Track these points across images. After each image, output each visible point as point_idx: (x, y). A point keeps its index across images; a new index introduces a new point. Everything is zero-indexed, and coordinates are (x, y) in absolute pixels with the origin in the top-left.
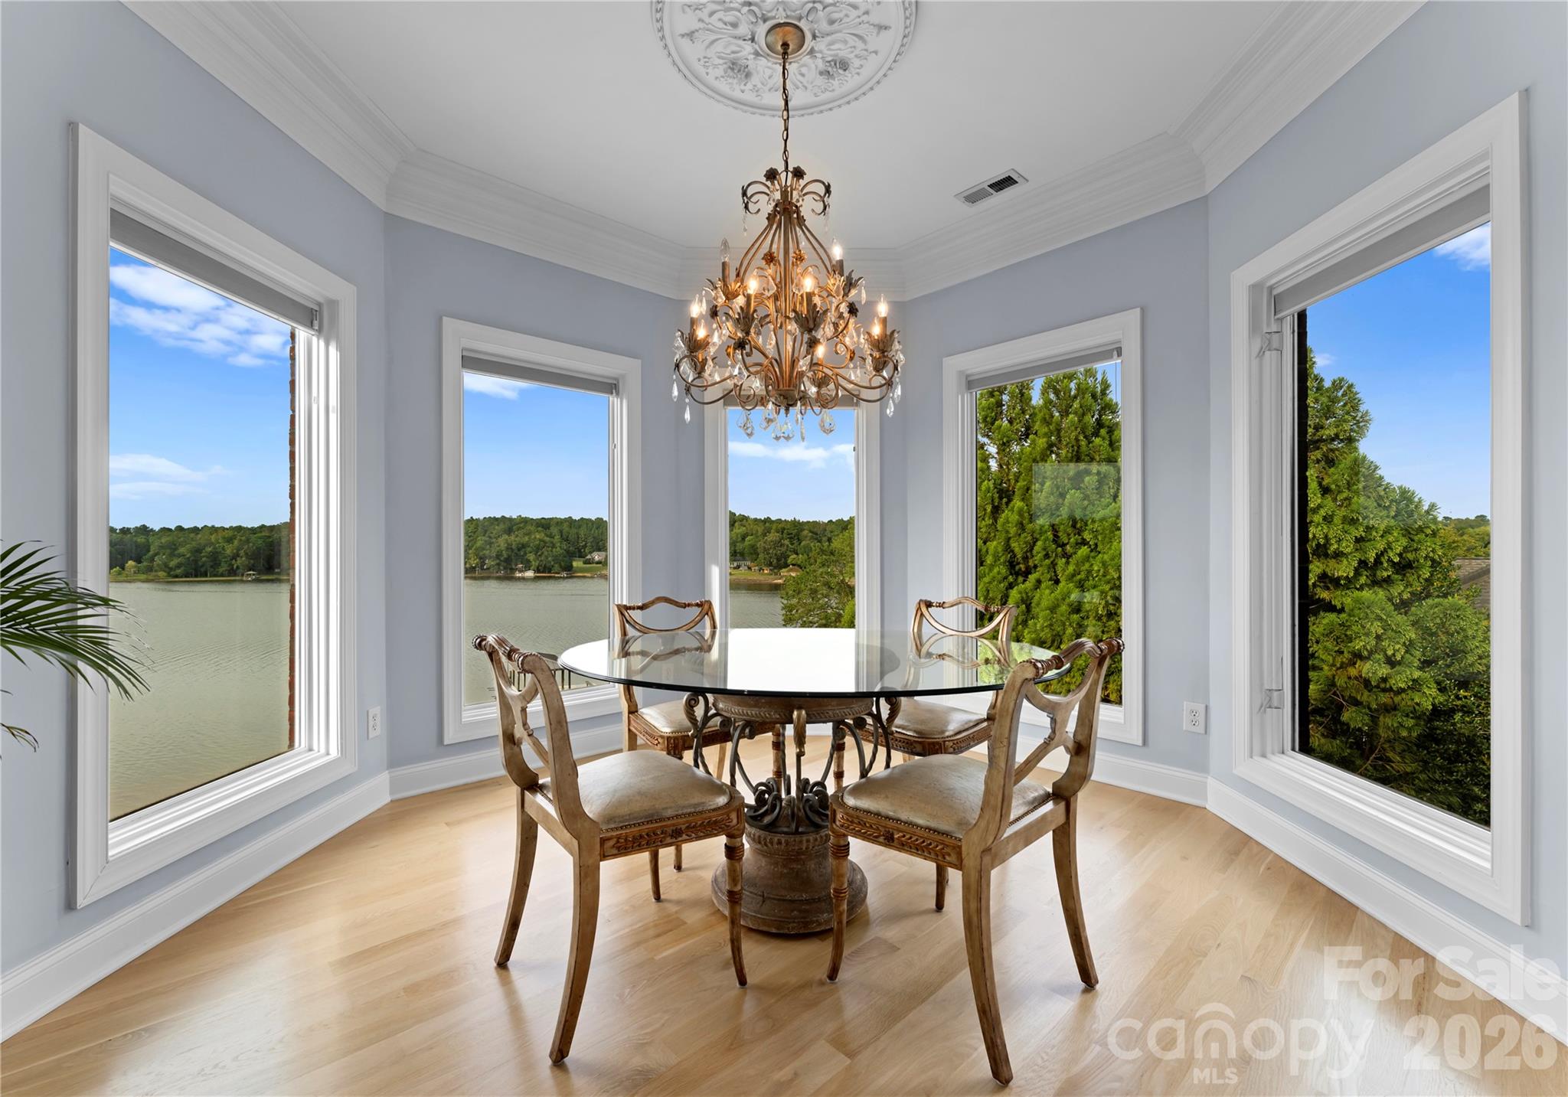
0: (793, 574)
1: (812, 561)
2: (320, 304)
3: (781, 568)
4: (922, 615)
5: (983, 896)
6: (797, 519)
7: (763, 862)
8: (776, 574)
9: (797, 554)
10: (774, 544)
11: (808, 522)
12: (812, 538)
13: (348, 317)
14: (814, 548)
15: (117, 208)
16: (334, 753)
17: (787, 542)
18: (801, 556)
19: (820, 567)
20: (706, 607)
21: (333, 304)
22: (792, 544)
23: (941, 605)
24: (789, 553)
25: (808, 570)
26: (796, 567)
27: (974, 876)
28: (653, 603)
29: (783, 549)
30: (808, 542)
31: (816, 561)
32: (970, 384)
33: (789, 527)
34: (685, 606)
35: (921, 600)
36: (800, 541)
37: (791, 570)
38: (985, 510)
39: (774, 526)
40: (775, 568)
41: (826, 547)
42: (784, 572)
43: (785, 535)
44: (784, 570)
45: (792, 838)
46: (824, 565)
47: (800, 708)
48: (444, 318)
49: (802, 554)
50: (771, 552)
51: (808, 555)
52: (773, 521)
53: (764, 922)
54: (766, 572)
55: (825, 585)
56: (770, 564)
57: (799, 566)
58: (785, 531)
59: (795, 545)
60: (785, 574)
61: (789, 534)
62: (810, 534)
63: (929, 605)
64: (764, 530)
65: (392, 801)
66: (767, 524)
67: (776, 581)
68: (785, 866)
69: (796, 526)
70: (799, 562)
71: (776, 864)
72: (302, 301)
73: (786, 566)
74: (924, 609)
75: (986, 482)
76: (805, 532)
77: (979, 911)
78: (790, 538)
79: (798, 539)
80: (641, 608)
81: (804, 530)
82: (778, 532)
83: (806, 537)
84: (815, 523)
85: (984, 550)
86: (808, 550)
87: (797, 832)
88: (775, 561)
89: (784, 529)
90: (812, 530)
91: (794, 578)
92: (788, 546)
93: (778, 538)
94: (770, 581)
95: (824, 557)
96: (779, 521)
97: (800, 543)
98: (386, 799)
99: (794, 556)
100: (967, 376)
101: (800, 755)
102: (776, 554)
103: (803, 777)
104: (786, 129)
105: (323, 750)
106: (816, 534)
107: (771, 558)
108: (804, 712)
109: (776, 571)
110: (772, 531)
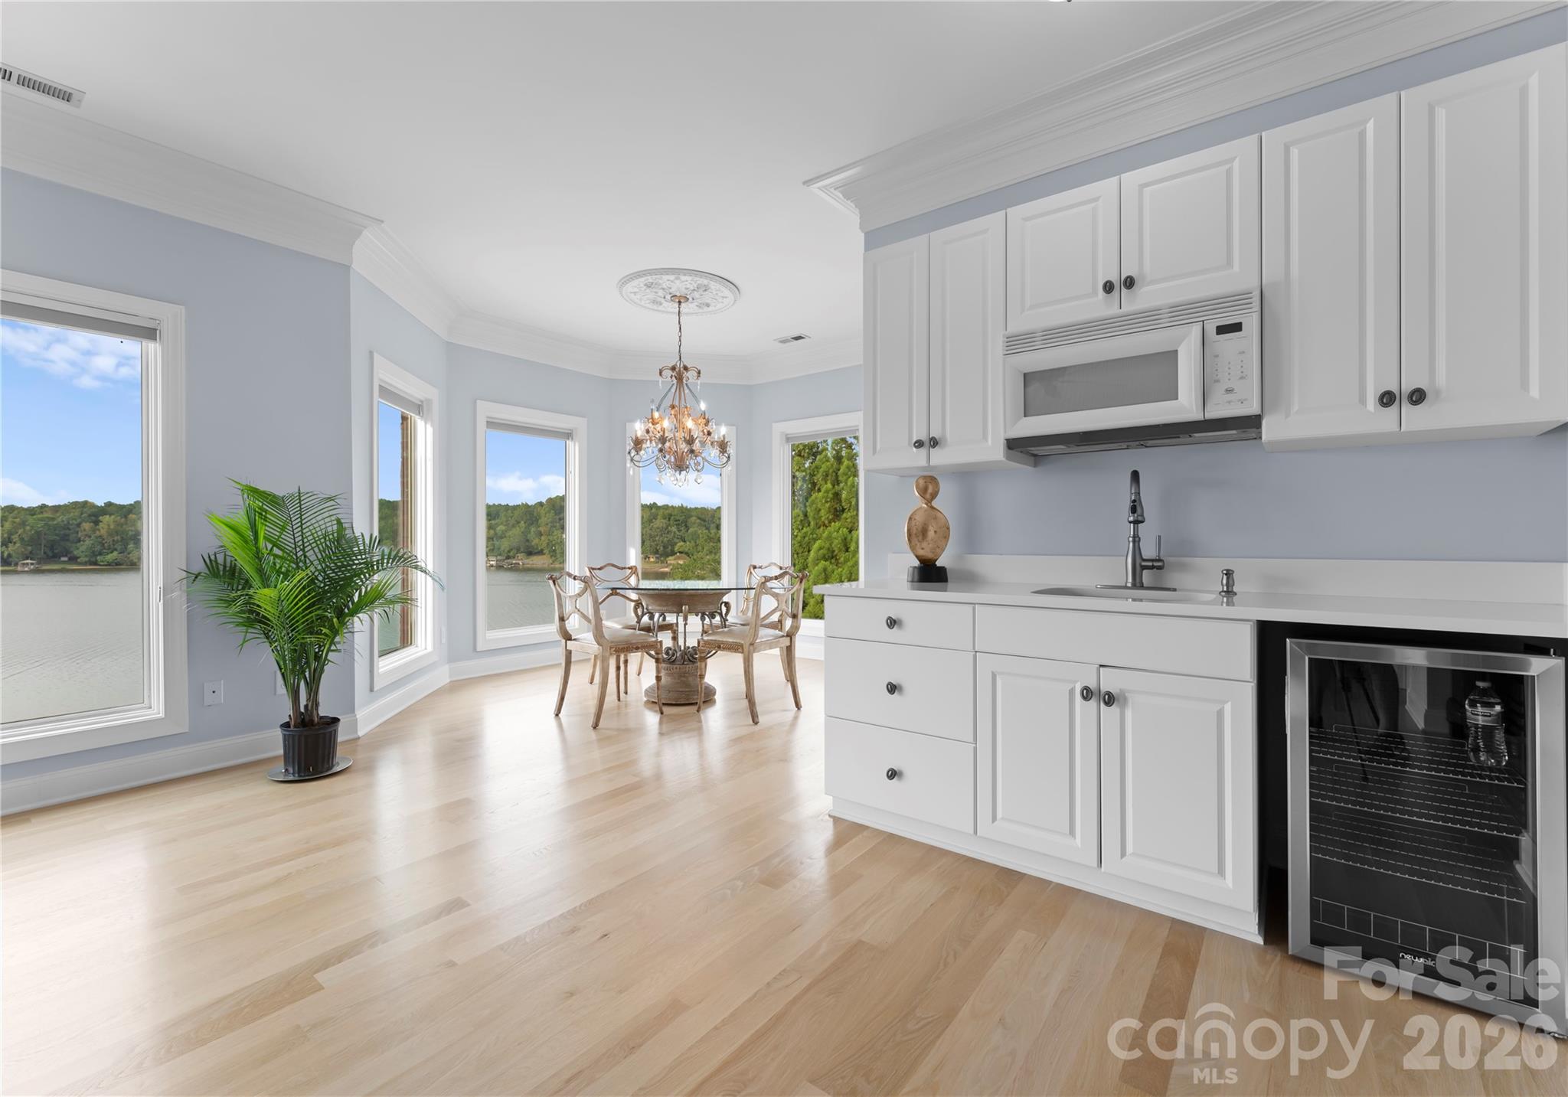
0: (681, 562)
1: (700, 548)
2: (422, 402)
3: (668, 556)
4: (751, 573)
5: (751, 661)
6: (685, 505)
7: (669, 679)
8: (662, 562)
9: (685, 541)
10: (661, 531)
11: (696, 508)
12: (700, 525)
13: (436, 407)
14: (701, 536)
15: (383, 385)
16: (430, 649)
17: (674, 529)
18: (688, 543)
19: (707, 555)
20: (634, 569)
21: (429, 401)
22: (679, 531)
23: (760, 567)
24: (676, 540)
25: (695, 557)
26: (683, 555)
27: (747, 655)
28: (605, 566)
29: (670, 536)
30: (696, 529)
31: (703, 548)
32: (788, 439)
33: (676, 513)
34: (623, 568)
35: (751, 565)
36: (687, 528)
37: (679, 558)
38: (851, 503)
39: (661, 512)
40: (661, 555)
41: (713, 534)
42: (671, 560)
43: (671, 522)
44: (670, 558)
45: (681, 666)
46: (711, 552)
47: (685, 605)
48: (478, 401)
49: (690, 542)
50: (657, 539)
51: (696, 542)
52: (660, 507)
53: (670, 699)
54: (652, 560)
55: (712, 572)
56: (657, 552)
57: (687, 554)
58: (672, 518)
59: (683, 531)
60: (672, 562)
61: (676, 521)
62: (698, 521)
63: (755, 567)
64: (649, 516)
65: (451, 682)
66: (654, 510)
67: (662, 570)
68: (679, 679)
69: (683, 512)
70: (687, 550)
71: (675, 678)
72: (414, 401)
73: (673, 553)
74: (752, 569)
75: (851, 478)
76: (693, 519)
77: (748, 666)
78: (678, 525)
79: (686, 526)
80: (599, 569)
81: (692, 516)
82: (665, 519)
83: (694, 523)
84: (703, 509)
85: (849, 538)
86: (695, 537)
87: (683, 664)
88: (662, 548)
89: (671, 515)
90: (700, 516)
91: (681, 565)
92: (675, 533)
93: (664, 526)
94: (656, 570)
95: (711, 544)
96: (666, 507)
97: (687, 531)
98: (448, 681)
99: (682, 543)
100: (787, 435)
101: (686, 624)
102: (662, 542)
103: (687, 645)
104: (680, 341)
105: (424, 647)
106: (705, 521)
107: (657, 545)
108: (687, 607)
109: (662, 559)
110: (659, 517)
